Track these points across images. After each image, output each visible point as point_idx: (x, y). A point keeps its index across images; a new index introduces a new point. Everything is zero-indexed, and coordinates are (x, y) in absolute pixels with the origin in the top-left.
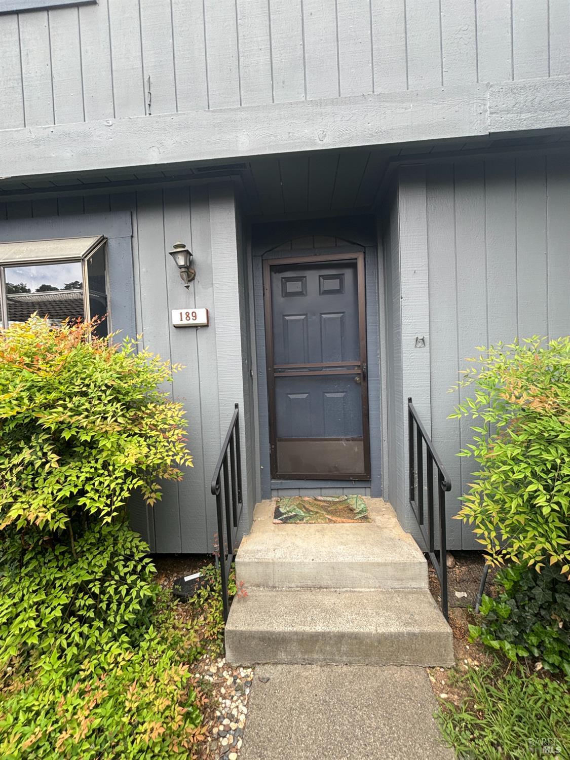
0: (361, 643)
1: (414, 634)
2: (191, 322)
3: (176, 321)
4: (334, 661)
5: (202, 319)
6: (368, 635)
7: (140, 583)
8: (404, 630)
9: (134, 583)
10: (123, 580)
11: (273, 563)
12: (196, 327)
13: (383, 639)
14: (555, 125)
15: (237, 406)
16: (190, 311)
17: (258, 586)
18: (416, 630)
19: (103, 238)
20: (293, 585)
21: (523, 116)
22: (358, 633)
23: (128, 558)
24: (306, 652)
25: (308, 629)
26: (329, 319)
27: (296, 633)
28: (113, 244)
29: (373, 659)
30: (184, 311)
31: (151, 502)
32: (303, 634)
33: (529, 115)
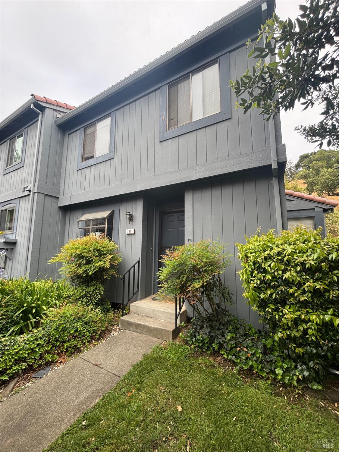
0: (149, 329)
1: (162, 329)
2: (130, 233)
3: (127, 233)
4: (142, 333)
5: (133, 232)
6: (151, 327)
7: (99, 295)
8: (160, 328)
9: (98, 294)
10: (96, 293)
11: (139, 307)
12: (132, 234)
13: (155, 329)
14: (217, 174)
15: (139, 258)
16: (130, 230)
17: (135, 313)
18: (163, 328)
19: (113, 210)
20: (143, 315)
21: (207, 173)
22: (148, 326)
23: (98, 290)
24: (136, 329)
25: (138, 322)
26: (181, 230)
27: (135, 323)
28: (115, 211)
29: (152, 335)
30: (129, 230)
31: (105, 278)
32: (136, 323)
33: (209, 172)
